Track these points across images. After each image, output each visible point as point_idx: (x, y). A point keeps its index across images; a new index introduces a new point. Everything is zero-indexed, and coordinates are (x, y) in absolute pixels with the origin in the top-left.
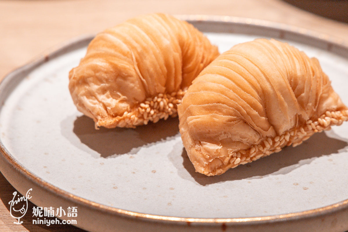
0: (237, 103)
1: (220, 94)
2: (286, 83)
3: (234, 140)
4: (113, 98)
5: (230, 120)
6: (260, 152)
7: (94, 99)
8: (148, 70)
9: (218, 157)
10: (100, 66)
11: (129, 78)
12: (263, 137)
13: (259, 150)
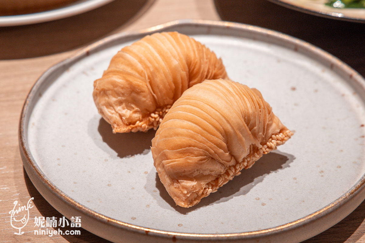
0: (205, 145)
1: (190, 139)
2: (242, 122)
3: (205, 174)
4: (128, 109)
5: (201, 160)
6: (226, 180)
7: (112, 110)
8: (158, 87)
9: (195, 191)
10: (118, 82)
11: (142, 93)
12: (227, 167)
13: (225, 178)
